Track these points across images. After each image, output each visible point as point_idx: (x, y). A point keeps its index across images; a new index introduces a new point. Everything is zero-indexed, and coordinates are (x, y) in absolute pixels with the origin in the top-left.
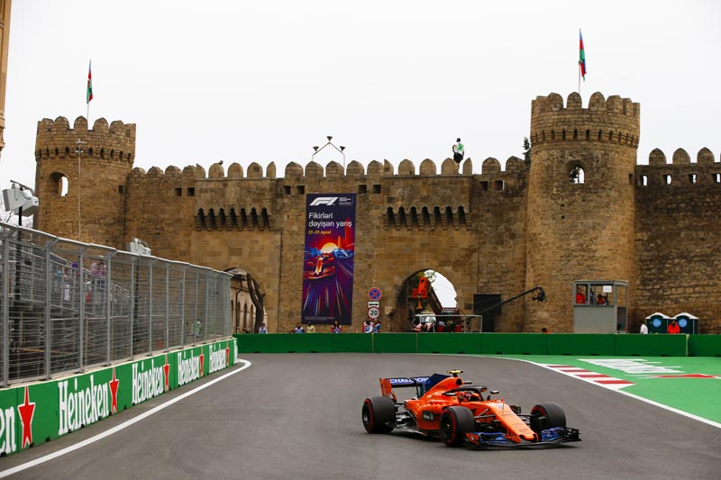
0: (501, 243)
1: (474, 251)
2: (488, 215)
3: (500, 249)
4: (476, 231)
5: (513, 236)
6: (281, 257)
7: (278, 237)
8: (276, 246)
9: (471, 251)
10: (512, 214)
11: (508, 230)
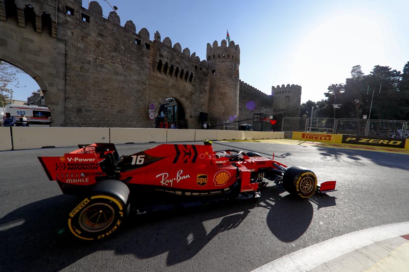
0: (201, 93)
1: (193, 94)
2: (198, 80)
3: (201, 95)
4: (193, 85)
5: (205, 91)
6: (66, 64)
7: (61, 46)
8: (59, 53)
9: (192, 94)
10: (205, 83)
11: (203, 88)
